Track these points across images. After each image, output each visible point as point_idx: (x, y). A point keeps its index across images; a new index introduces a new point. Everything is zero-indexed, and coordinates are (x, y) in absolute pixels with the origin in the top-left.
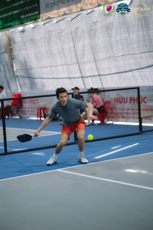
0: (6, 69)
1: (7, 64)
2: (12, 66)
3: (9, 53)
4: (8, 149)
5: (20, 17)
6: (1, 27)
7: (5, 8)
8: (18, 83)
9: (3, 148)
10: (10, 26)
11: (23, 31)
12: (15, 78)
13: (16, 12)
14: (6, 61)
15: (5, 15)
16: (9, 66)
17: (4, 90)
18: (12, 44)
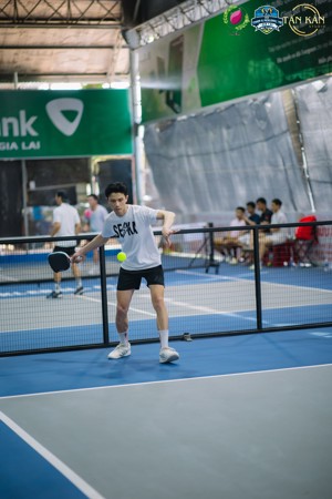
0: (288, 164)
1: (290, 155)
2: (300, 161)
3: (294, 132)
4: (263, 322)
5: (317, 61)
6: (280, 81)
7: (288, 43)
8: (310, 194)
9: (255, 319)
10: (298, 80)
11: (323, 90)
12: (305, 185)
13: (309, 51)
14: (289, 149)
15: (288, 58)
16: (295, 159)
17: (283, 207)
18: (301, 116)
